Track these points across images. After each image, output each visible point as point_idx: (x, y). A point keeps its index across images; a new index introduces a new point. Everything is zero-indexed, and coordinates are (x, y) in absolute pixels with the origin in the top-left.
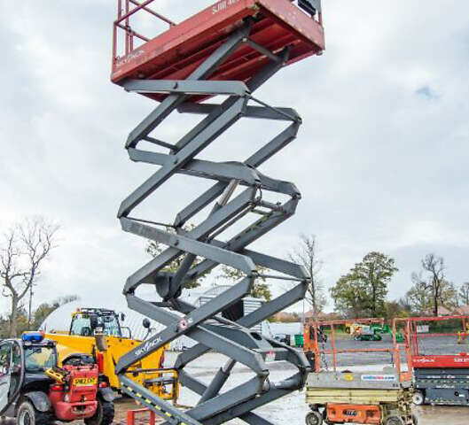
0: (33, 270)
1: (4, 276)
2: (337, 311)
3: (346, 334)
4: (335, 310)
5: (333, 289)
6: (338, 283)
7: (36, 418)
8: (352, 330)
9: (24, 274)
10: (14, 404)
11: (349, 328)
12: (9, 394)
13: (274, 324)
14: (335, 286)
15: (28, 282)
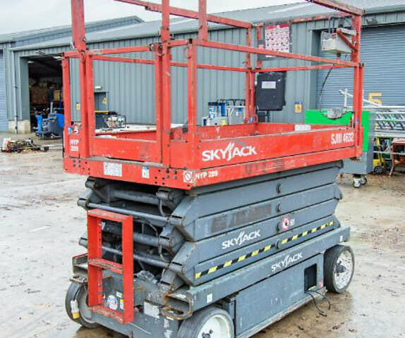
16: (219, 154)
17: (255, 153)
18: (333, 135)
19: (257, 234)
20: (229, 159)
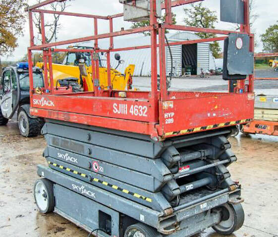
0: (56, 22)
1: (38, 26)
2: (265, 51)
3: (269, 67)
4: (263, 50)
5: (263, 35)
6: (267, 31)
7: (29, 122)
8: (273, 64)
9: (50, 25)
10: (16, 112)
11: (271, 63)
12: (12, 105)
13: (218, 59)
14: (265, 33)
15: (53, 31)
16: (39, 102)
17: (53, 105)
18: (115, 104)
19: (75, 160)
20: (42, 105)
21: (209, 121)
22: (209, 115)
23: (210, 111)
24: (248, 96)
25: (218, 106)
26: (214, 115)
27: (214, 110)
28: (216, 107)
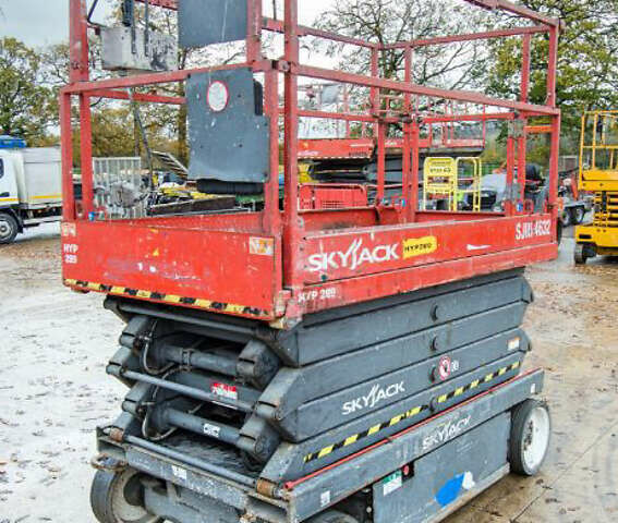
21: (143, 280)
22: (140, 266)
23: (142, 259)
24: (251, 242)
25: (160, 252)
26: (153, 269)
27: (152, 260)
28: (156, 253)
